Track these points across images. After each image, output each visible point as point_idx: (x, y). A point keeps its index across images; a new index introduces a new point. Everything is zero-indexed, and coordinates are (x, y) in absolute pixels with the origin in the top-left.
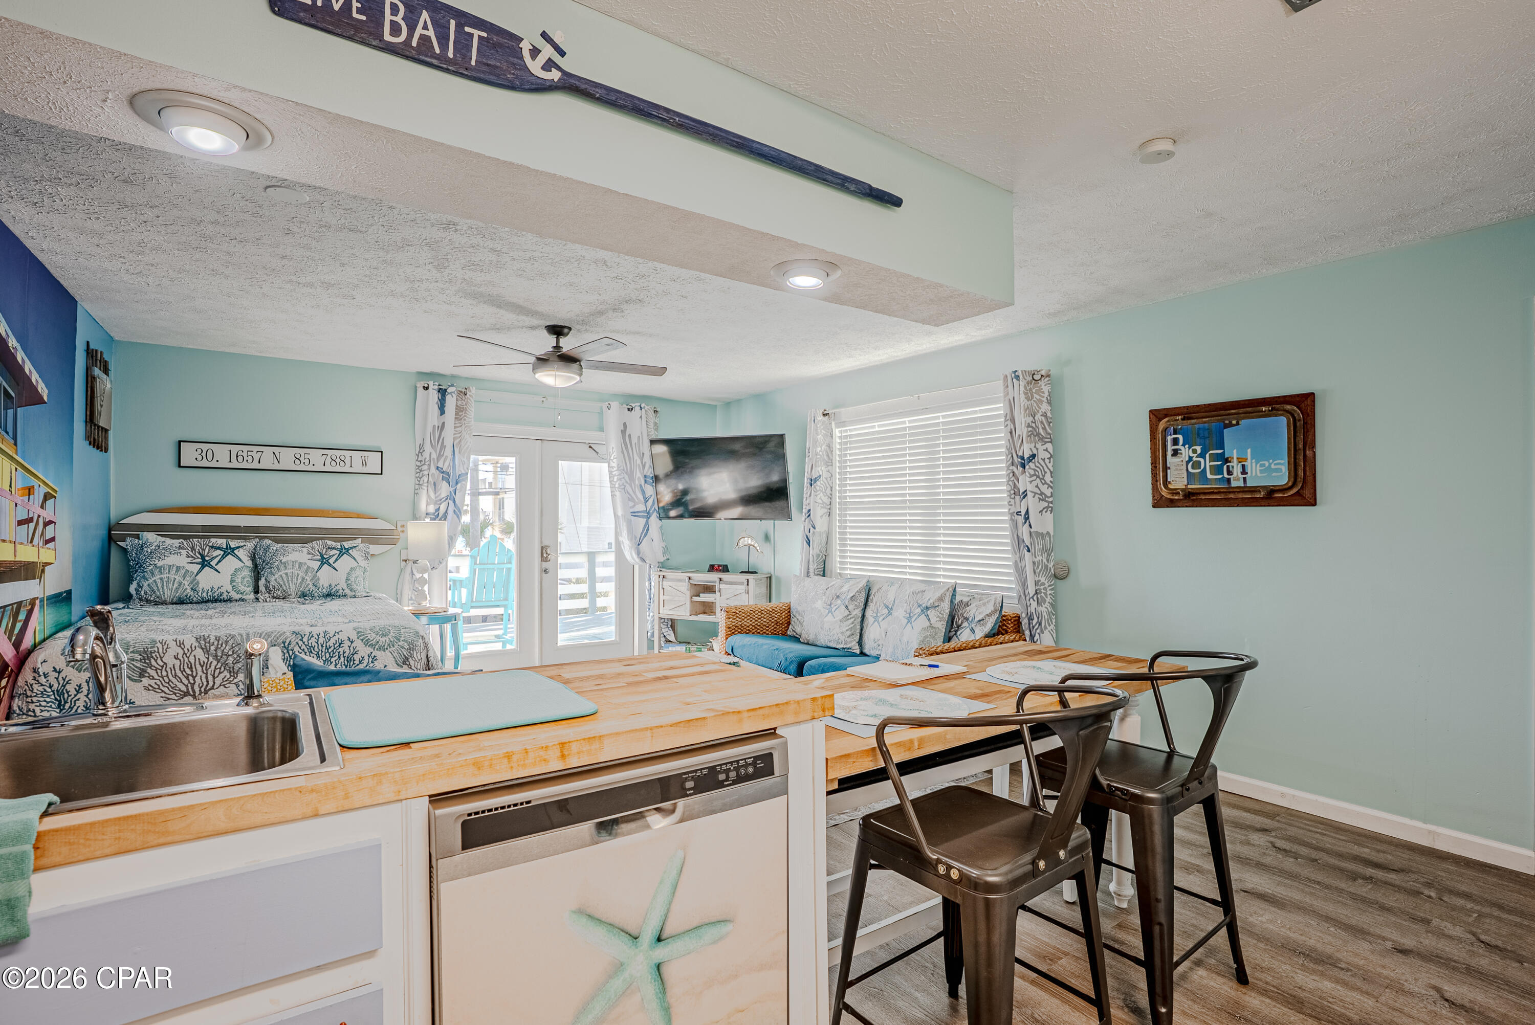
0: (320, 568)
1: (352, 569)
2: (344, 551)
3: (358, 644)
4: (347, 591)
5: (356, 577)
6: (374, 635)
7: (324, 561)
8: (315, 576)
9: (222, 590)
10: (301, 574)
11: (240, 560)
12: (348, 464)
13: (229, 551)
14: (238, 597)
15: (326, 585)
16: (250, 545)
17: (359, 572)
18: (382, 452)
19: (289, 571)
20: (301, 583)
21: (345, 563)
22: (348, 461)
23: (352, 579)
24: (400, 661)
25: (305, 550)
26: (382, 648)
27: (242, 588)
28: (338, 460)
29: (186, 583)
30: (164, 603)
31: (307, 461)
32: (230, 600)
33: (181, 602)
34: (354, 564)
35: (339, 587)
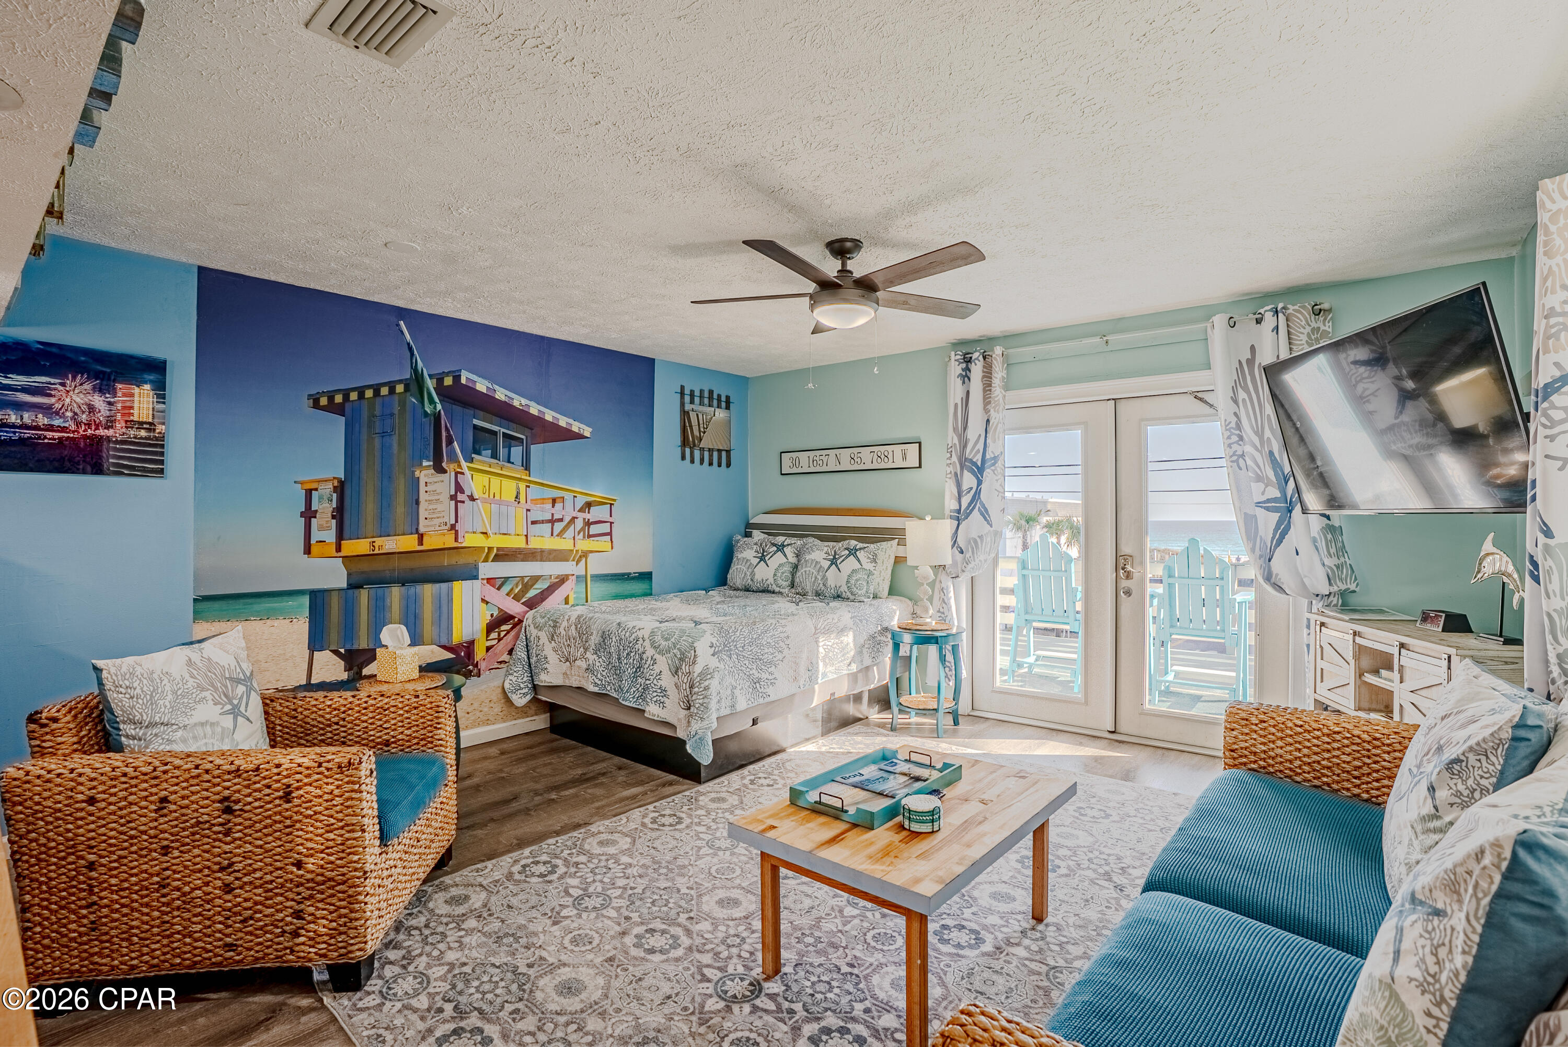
0: (829, 568)
1: (854, 571)
2: (853, 552)
3: (647, 644)
4: (849, 594)
5: (857, 580)
6: (660, 638)
7: (834, 562)
8: (824, 576)
9: (768, 582)
10: (815, 573)
11: (785, 556)
12: (891, 460)
13: (781, 548)
14: (777, 589)
15: (833, 586)
16: (799, 542)
17: (861, 575)
18: (920, 443)
19: (807, 569)
20: (814, 582)
21: (849, 564)
22: (890, 456)
23: (853, 582)
24: (673, 670)
25: (826, 549)
26: (661, 653)
27: (780, 582)
28: (883, 457)
29: (748, 574)
30: (736, 589)
31: (859, 460)
32: (774, 592)
33: (747, 589)
34: (857, 566)
35: (842, 589)
